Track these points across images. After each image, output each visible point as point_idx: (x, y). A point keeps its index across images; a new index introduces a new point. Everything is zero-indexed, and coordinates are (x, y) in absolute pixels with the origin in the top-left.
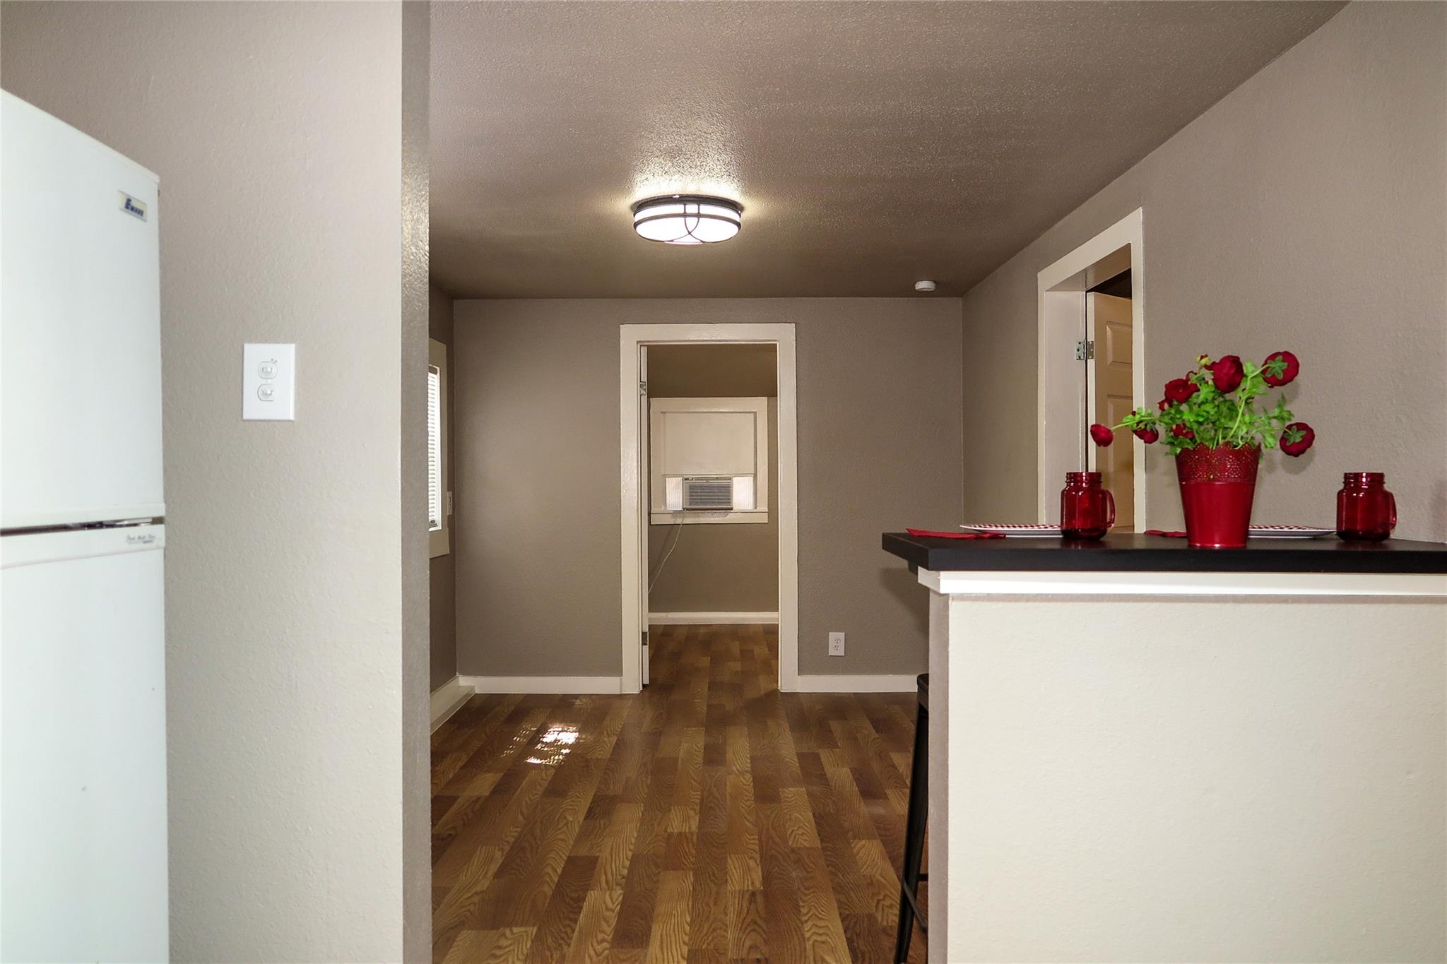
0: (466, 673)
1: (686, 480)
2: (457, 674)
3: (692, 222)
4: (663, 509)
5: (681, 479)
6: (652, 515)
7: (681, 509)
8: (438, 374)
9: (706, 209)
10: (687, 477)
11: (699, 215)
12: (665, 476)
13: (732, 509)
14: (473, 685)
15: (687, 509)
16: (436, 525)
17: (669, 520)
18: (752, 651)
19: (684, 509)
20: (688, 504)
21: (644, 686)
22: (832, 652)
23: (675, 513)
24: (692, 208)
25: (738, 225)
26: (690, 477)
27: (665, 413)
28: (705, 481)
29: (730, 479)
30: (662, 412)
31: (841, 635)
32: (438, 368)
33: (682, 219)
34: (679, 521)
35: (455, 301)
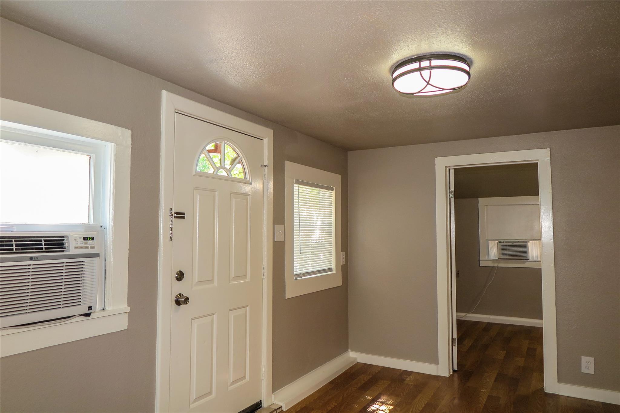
0: (354, 350)
1: (500, 242)
2: (349, 350)
3: (426, 73)
4: (487, 258)
5: (497, 242)
6: (480, 261)
7: (497, 258)
8: (334, 190)
9: (435, 63)
10: (500, 241)
11: (430, 68)
12: (488, 240)
13: (528, 259)
14: (357, 357)
15: (501, 259)
16: (332, 271)
17: (491, 265)
18: (535, 350)
19: (499, 258)
20: (501, 255)
21: (454, 371)
22: (584, 370)
23: (494, 261)
24: (425, 64)
25: (468, 73)
26: (502, 241)
27: (487, 206)
28: (511, 244)
29: (527, 242)
30: (485, 206)
31: (592, 360)
32: (334, 188)
33: (418, 73)
34: (496, 265)
35: (348, 152)
